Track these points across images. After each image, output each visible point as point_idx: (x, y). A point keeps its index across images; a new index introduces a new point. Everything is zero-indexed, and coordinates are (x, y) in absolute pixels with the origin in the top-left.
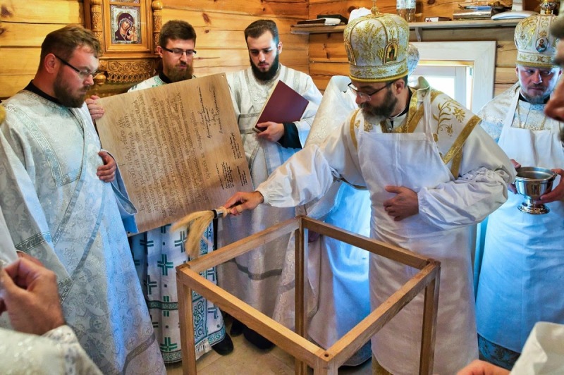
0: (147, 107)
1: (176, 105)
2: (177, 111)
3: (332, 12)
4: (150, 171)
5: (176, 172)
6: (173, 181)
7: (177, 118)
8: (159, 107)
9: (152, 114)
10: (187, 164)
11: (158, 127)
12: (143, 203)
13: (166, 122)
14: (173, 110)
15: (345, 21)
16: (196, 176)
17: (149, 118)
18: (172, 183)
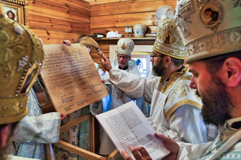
0: (88, 62)
1: (92, 74)
2: (90, 74)
3: (100, 32)
4: (63, 61)
5: (65, 73)
6: (60, 71)
7: (87, 74)
8: (89, 67)
9: (86, 64)
10: (69, 78)
11: (82, 66)
12: (48, 56)
13: (85, 70)
14: (90, 72)
15: (105, 36)
16: (65, 82)
17: (84, 63)
18: (59, 70)
